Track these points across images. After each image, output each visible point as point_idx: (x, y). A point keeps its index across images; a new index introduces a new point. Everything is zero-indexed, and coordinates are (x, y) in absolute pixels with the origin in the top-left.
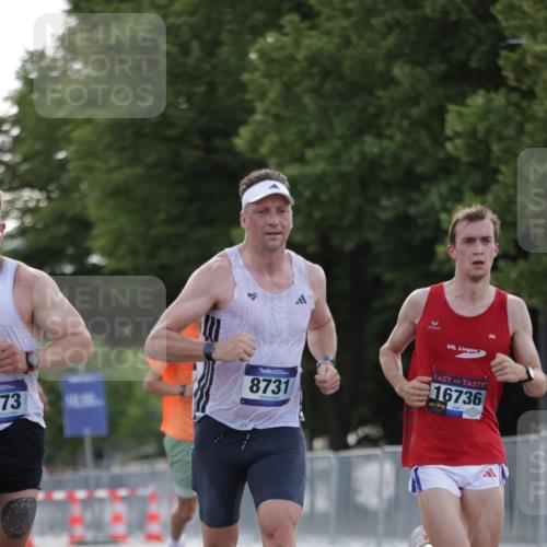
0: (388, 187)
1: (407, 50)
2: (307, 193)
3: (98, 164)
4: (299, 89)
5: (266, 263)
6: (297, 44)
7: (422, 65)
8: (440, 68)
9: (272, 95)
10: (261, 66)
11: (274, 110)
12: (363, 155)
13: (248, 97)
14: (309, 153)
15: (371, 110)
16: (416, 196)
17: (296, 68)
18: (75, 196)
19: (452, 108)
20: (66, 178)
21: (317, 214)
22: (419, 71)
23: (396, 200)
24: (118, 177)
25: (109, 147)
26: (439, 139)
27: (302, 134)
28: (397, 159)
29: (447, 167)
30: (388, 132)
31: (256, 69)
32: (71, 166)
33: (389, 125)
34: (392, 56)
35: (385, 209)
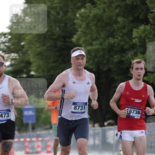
0: (116, 52)
1: (122, 13)
2: (93, 54)
3: (33, 46)
4: (91, 25)
5: (78, 73)
6: (90, 12)
7: (126, 18)
8: (131, 18)
9: (83, 26)
10: (80, 18)
11: (84, 31)
12: (109, 43)
13: (76, 27)
14: (94, 43)
15: (111, 30)
16: (124, 55)
17: (90, 19)
18: (26, 55)
19: (135, 30)
20: (24, 50)
21: (96, 60)
22: (125, 19)
23: (118, 56)
24: (39, 50)
25: (36, 41)
26: (131, 38)
27: (91, 37)
28: (119, 44)
29: (133, 47)
30: (116, 37)
31: (78, 19)
32: (25, 47)
33: (117, 35)
34: (118, 15)
35: (115, 58)
